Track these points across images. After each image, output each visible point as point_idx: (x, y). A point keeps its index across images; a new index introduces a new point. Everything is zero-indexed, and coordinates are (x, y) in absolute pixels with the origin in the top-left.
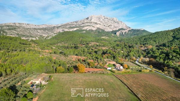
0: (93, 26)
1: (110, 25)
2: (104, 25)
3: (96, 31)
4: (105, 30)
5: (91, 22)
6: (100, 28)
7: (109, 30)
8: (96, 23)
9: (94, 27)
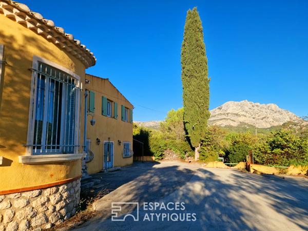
0: (232, 119)
1: (265, 117)
2: (254, 116)
3: (238, 127)
4: (257, 126)
5: (228, 114)
6: (246, 122)
7: (265, 125)
8: (237, 115)
9: (234, 121)
